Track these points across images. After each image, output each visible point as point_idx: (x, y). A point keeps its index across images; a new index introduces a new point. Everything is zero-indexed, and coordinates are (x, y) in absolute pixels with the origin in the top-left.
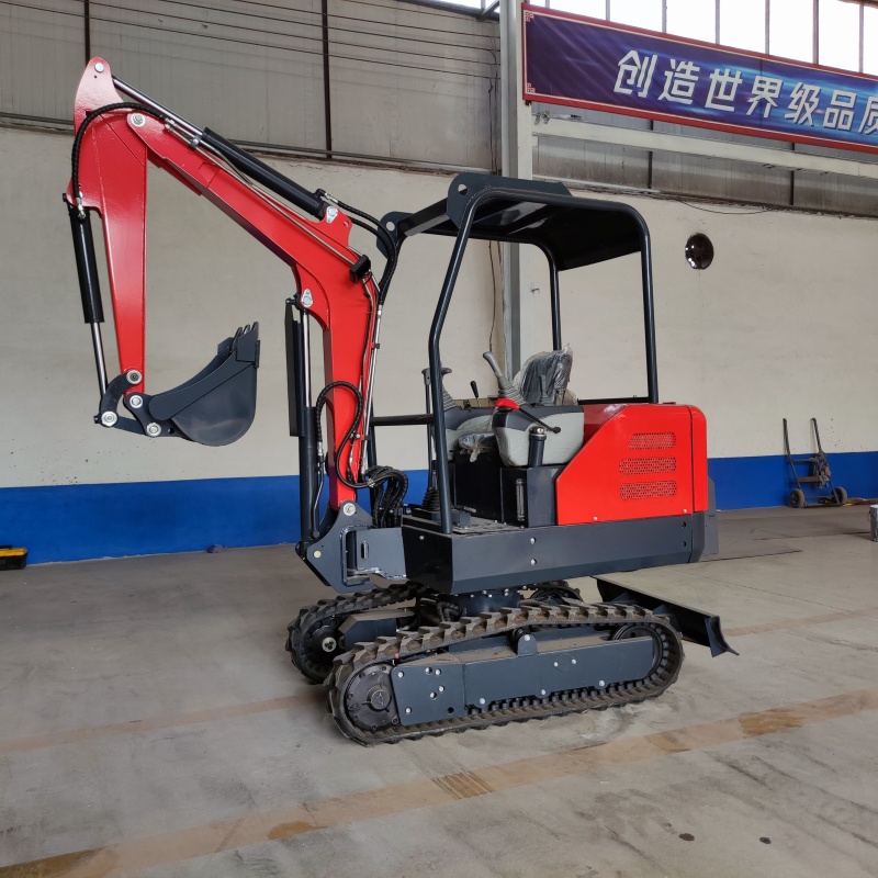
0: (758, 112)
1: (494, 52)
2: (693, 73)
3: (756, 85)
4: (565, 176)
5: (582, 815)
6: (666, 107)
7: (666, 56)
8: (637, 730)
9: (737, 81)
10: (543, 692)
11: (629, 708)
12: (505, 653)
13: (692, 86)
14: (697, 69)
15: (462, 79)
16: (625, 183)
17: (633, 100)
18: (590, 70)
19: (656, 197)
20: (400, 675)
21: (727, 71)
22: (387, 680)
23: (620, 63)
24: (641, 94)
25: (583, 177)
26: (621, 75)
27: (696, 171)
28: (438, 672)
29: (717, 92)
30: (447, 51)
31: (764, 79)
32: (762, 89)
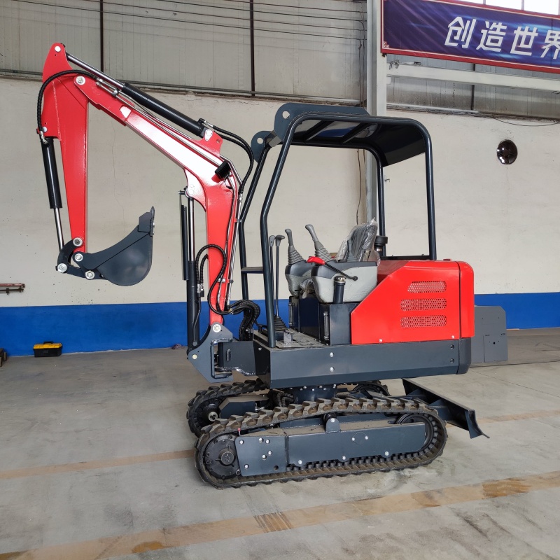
0: (549, 55)
1: (363, 22)
2: (502, 30)
3: (548, 36)
4: (412, 103)
5: (347, 550)
6: (482, 54)
7: (482, 19)
8: (408, 489)
9: (534, 34)
10: (344, 458)
11: (407, 472)
12: (317, 430)
13: (501, 39)
14: (505, 27)
15: (342, 41)
16: (454, 107)
17: (458, 51)
18: (429, 31)
19: (476, 115)
20: (241, 442)
21: (527, 28)
22: (232, 445)
23: (450, 26)
24: (463, 46)
25: (425, 104)
26: (450, 33)
27: (506, 97)
28: (267, 442)
29: (519, 43)
30: (333, 23)
31: (554, 32)
32: (552, 40)
